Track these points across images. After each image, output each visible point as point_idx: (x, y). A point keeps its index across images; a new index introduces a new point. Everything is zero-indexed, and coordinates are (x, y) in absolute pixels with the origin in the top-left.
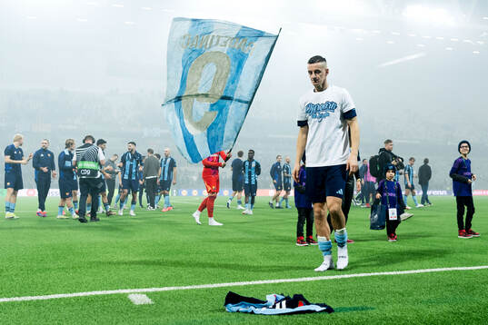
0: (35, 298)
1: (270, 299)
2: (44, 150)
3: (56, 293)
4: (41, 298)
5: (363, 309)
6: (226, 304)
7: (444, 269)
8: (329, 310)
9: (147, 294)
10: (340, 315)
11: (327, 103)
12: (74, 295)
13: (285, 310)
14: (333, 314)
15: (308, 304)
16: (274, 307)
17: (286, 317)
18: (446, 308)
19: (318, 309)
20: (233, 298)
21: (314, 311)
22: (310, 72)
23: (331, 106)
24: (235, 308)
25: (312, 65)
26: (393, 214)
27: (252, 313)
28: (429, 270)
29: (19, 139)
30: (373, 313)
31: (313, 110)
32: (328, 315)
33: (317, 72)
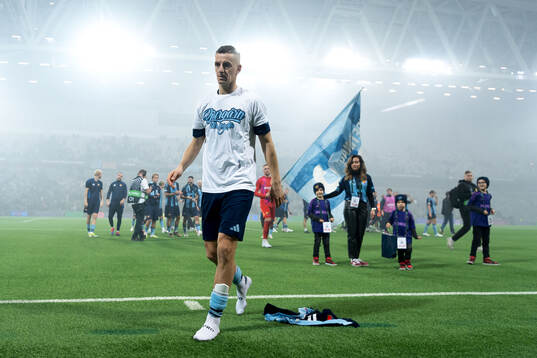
0: (114, 300)
1: (302, 311)
2: (119, 182)
3: (128, 297)
4: (118, 300)
5: (385, 326)
6: (265, 313)
7: (458, 293)
8: (355, 325)
9: (199, 301)
10: (366, 329)
11: (233, 110)
12: (143, 299)
13: (315, 322)
14: (359, 328)
15: (336, 318)
16: (306, 319)
17: (317, 328)
18: (465, 330)
19: (345, 323)
20: (270, 309)
21: (342, 325)
22: (217, 64)
23: (237, 115)
24: (272, 318)
25: (222, 55)
26: (402, 243)
27: (287, 323)
28: (443, 293)
29: (98, 174)
30: (396, 330)
31: (213, 117)
32: (354, 329)
33: (226, 65)
